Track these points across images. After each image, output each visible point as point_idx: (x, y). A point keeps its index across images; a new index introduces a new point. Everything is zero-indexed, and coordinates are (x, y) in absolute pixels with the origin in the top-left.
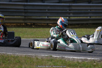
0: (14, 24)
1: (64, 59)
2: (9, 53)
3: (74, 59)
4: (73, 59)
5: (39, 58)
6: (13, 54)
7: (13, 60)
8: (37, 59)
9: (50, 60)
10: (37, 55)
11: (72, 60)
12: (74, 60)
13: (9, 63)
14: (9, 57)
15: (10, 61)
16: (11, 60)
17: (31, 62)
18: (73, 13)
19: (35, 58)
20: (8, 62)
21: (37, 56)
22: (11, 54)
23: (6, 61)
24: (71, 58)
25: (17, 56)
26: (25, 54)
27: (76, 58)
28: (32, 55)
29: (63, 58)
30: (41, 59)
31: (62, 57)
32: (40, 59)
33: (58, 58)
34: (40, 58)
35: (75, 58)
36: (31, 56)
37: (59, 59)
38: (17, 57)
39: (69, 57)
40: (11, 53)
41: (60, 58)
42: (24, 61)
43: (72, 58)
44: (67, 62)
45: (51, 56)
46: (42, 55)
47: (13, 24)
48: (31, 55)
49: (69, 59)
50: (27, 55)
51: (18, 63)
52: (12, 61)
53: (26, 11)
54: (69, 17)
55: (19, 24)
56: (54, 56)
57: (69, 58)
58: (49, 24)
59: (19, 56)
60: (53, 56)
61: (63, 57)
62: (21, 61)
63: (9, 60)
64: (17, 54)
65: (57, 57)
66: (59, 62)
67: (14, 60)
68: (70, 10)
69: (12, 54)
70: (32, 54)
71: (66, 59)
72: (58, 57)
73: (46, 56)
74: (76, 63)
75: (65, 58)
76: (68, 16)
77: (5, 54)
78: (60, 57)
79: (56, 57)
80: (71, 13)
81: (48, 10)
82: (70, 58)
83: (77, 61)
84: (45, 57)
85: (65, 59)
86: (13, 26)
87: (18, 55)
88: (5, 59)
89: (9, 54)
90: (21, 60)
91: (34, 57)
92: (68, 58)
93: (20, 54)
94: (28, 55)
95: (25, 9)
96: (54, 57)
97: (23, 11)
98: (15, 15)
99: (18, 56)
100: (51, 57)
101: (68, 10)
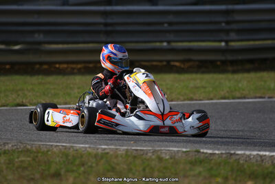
0: (79, 66)
1: (234, 158)
2: (80, 144)
3: (261, 156)
4: (259, 159)
5: (163, 155)
6: (92, 146)
7: (94, 165)
8: (160, 159)
9: (196, 161)
10: (157, 149)
11: (257, 161)
12: (262, 161)
13: (84, 172)
14: (82, 157)
15: (86, 166)
16: (89, 164)
17: (144, 170)
18: (238, 31)
19: (154, 157)
20: (82, 169)
21: (159, 150)
22: (86, 148)
23: (75, 168)
24: (254, 156)
25: (102, 153)
26: (126, 148)
27: (267, 153)
28: (145, 149)
29: (231, 154)
30: (171, 158)
31: (227, 151)
32: (167, 160)
33: (218, 154)
34: (167, 157)
35: (265, 155)
36: (142, 153)
37: (221, 157)
38: (105, 154)
39: (248, 153)
40: (87, 146)
41: (224, 156)
42: (125, 167)
43: (258, 154)
44: (245, 166)
45: (198, 152)
46: (171, 149)
47: (74, 66)
48: (142, 148)
49: (247, 159)
50: (129, 148)
51: (108, 171)
52: (91, 167)
53: (109, 28)
54: (227, 42)
55: (91, 65)
56: (205, 151)
57: (249, 156)
58: (172, 63)
59: (108, 153)
60: (202, 151)
61: (232, 152)
62: (118, 167)
63: (83, 165)
64: (103, 147)
65: (215, 154)
66: (222, 167)
67: (97, 164)
68: (228, 23)
69: (90, 147)
70: (144, 147)
71: (239, 159)
72: (217, 152)
73: (184, 150)
74: (270, 170)
75: (238, 154)
76: (225, 38)
77: (70, 149)
78: (224, 152)
79: (211, 154)
80: (232, 30)
81: (170, 24)
82: (251, 154)
83: (270, 162)
84: (180, 155)
85: (238, 157)
86: (75, 71)
87: (105, 149)
88: (72, 163)
89: (80, 148)
90: (118, 164)
91: (150, 154)
92: (244, 154)
93: (110, 147)
94: (133, 148)
95: (106, 25)
96: (206, 153)
97: (102, 28)
98: (81, 39)
99: (106, 151)
100: (196, 153)
101: (223, 24)
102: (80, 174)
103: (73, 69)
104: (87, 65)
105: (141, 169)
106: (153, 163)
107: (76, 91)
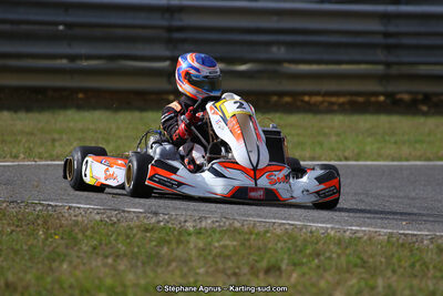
102: (310, 269)
103: (332, 104)
104: (354, 98)
105: (407, 265)
106: (428, 257)
107: (334, 139)
